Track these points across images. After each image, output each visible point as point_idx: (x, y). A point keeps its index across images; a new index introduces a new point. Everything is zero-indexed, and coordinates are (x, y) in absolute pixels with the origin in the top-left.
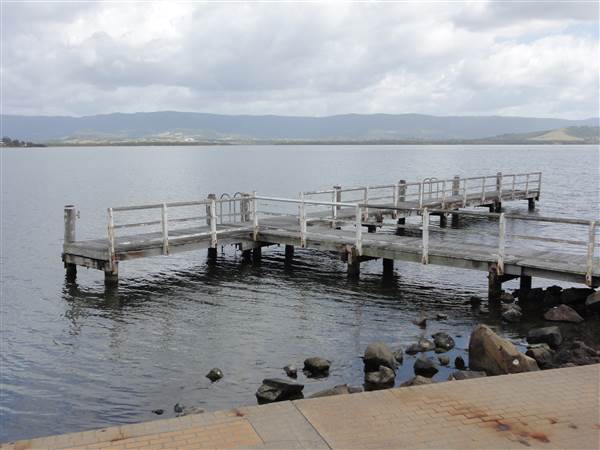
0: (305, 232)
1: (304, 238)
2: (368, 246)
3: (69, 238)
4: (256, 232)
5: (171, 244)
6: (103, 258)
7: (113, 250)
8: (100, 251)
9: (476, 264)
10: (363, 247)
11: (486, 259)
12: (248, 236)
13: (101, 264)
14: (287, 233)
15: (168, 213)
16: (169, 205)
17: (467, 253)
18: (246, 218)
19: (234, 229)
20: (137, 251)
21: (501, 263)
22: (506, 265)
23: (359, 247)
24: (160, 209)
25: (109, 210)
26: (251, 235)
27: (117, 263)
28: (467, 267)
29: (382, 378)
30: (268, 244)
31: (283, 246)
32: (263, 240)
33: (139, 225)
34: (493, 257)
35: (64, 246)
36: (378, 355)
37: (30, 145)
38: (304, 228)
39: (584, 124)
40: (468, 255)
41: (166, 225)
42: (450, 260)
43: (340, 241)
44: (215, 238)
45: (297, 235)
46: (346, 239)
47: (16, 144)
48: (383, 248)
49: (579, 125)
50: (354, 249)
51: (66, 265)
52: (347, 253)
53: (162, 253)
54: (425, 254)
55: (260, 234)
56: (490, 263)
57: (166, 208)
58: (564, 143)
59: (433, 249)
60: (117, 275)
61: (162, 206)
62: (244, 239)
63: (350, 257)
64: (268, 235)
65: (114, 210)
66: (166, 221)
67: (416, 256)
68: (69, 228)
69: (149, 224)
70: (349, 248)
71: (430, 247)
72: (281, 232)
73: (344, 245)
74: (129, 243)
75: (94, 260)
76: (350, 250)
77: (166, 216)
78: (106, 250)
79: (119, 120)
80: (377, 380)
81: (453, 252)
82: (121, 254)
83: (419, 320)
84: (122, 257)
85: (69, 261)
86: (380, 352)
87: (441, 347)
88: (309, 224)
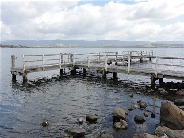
0: (89, 65)
1: (89, 66)
2: (109, 69)
3: (13, 66)
4: (74, 64)
5: (46, 68)
6: (22, 72)
7: (24, 70)
8: (21, 70)
9: (147, 74)
10: (107, 69)
11: (150, 73)
12: (72, 66)
13: (21, 74)
14: (83, 65)
15: (45, 58)
16: (44, 55)
17: (144, 70)
18: (72, 61)
19: (67, 64)
20: (34, 70)
21: (156, 74)
22: (157, 74)
23: (106, 69)
24: (42, 56)
25: (23, 56)
26: (73, 65)
27: (27, 74)
28: (143, 75)
29: (122, 126)
30: (78, 68)
31: (83, 69)
32: (76, 67)
33: (34, 61)
34: (153, 72)
35: (11, 68)
36: (119, 114)
37: (26, 47)
38: (89, 63)
39: (155, 43)
40: (144, 71)
41: (44, 62)
42: (137, 73)
43: (100, 67)
44: (61, 66)
45: (87, 65)
46: (102, 66)
47: (23, 47)
48: (114, 69)
49: (154, 43)
50: (105, 69)
51: (13, 75)
52: (102, 71)
53: (43, 71)
54: (129, 71)
55: (75, 65)
56: (152, 74)
57: (43, 56)
58: (151, 47)
59: (132, 69)
60: (27, 78)
61: (42, 55)
62: (70, 66)
63: (103, 72)
64: (78, 65)
65: (25, 56)
66: (44, 60)
67: (126, 72)
68: (13, 62)
69: (38, 61)
70: (103, 69)
71: (130, 68)
72: (81, 64)
73: (101, 68)
74: (30, 67)
75: (19, 73)
76: (103, 70)
77: (43, 58)
78: (22, 70)
79: (47, 41)
80: (119, 126)
81: (138, 70)
82: (28, 71)
83: (130, 95)
84: (28, 72)
85: (13, 73)
86: (120, 113)
87: (143, 107)
88: (90, 63)
